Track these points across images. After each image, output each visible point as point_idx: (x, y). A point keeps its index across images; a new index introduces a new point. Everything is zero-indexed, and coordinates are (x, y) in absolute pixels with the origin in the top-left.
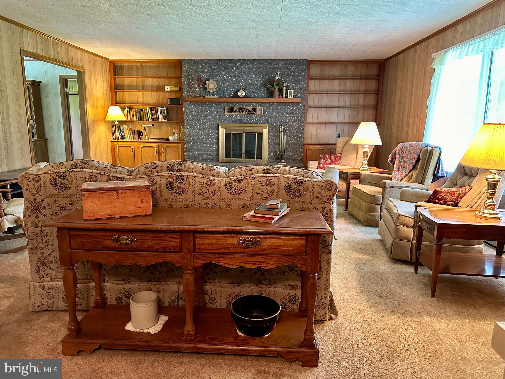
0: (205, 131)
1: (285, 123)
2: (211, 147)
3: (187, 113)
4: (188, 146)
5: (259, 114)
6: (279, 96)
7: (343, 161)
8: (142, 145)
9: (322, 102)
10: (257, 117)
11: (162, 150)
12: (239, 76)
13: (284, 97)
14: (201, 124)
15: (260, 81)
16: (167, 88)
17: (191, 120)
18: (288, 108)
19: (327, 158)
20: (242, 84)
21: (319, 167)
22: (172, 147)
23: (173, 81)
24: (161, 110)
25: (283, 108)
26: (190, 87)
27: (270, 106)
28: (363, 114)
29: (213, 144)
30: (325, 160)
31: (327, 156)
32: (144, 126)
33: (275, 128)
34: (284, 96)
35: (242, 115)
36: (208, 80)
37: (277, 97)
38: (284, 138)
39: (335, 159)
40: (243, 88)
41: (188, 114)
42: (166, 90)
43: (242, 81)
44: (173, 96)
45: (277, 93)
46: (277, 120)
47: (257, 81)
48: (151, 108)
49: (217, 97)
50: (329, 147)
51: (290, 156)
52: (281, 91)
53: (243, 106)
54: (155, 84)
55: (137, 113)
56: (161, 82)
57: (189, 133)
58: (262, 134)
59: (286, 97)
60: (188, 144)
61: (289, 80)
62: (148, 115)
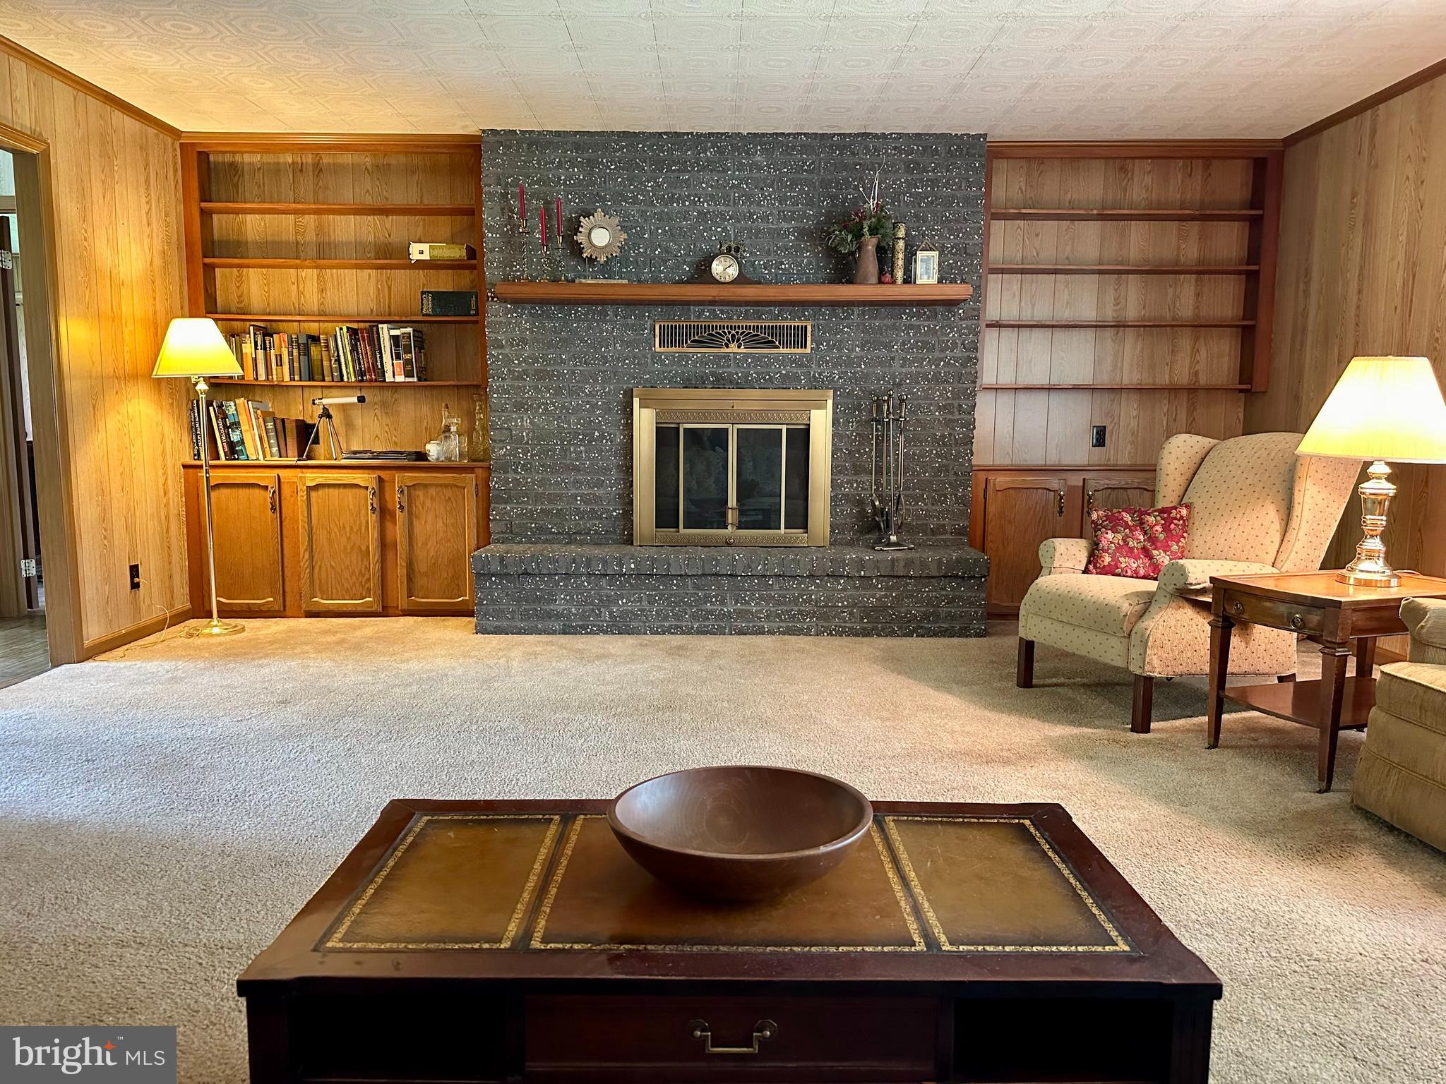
0: (573, 419)
1: (900, 385)
2: (599, 484)
3: (502, 347)
4: (507, 482)
5: (793, 350)
6: (881, 272)
7: (1201, 536)
8: (313, 478)
9: (1033, 306)
10: (783, 360)
11: (395, 498)
12: (712, 197)
13: (899, 281)
14: (558, 391)
15: (799, 219)
16: (421, 251)
17: (519, 378)
18: (911, 327)
19: (1127, 526)
20: (725, 229)
21: (1093, 564)
22: (436, 485)
23: (444, 225)
24: (395, 340)
25: (893, 327)
26: (513, 241)
27: (837, 316)
29: (606, 471)
30: (1120, 536)
31: (1127, 517)
32: (325, 401)
33: (858, 407)
34: (900, 274)
35: (726, 356)
36: (587, 215)
37: (874, 279)
38: (896, 445)
39: (1166, 529)
40: (729, 249)
41: (507, 351)
42: (415, 256)
43: (725, 220)
44: (445, 282)
45: (870, 264)
46: (866, 376)
47: (785, 219)
48: (353, 333)
49: (626, 282)
50: (1076, 480)
52: (884, 255)
53: (731, 318)
54: (371, 238)
55: (295, 352)
56: (394, 228)
57: (509, 429)
58: (807, 431)
59: (909, 279)
60: (506, 472)
61: (916, 216)
62: (338, 360)
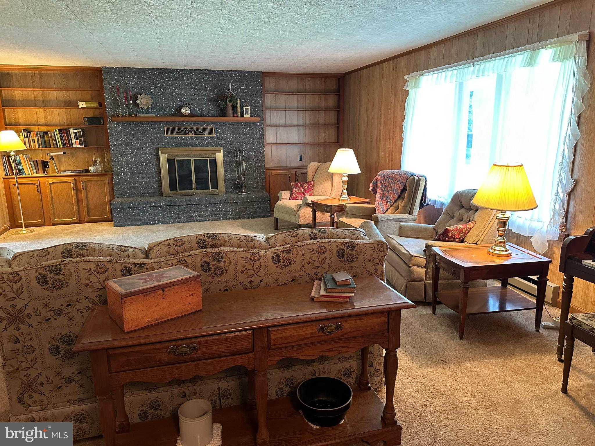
0: (139, 158)
1: (242, 145)
2: (150, 178)
3: (114, 135)
4: (118, 178)
5: (209, 135)
6: (233, 114)
7: (316, 189)
8: (51, 180)
9: (280, 120)
10: (207, 138)
11: (81, 186)
12: (180, 88)
13: (239, 116)
14: (134, 149)
15: (208, 95)
16: (82, 104)
17: (120, 145)
18: (244, 128)
19: (299, 187)
20: (184, 98)
21: (291, 198)
22: (95, 181)
23: (89, 95)
24: (75, 133)
25: (239, 128)
26: (115, 102)
27: (222, 125)
28: (325, 133)
29: (152, 174)
30: (297, 190)
31: (299, 185)
32: (51, 154)
33: (230, 152)
34: (239, 114)
35: (188, 137)
36: (140, 94)
37: (232, 116)
38: (242, 163)
39: (308, 187)
40: (186, 104)
41: (115, 137)
42: (80, 106)
43: (185, 95)
44: (90, 114)
45: (230, 111)
46: (232, 143)
47: (204, 95)
48: (60, 131)
49: (154, 115)
50: (293, 171)
51: (251, 184)
52: (234, 108)
53: (189, 126)
54: (62, 99)
55: (39, 138)
56: (71, 95)
57: (118, 161)
58: (216, 159)
59: (242, 115)
60: (118, 175)
61: (243, 95)
62: (56, 141)
